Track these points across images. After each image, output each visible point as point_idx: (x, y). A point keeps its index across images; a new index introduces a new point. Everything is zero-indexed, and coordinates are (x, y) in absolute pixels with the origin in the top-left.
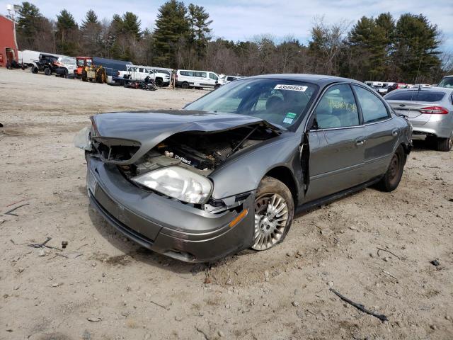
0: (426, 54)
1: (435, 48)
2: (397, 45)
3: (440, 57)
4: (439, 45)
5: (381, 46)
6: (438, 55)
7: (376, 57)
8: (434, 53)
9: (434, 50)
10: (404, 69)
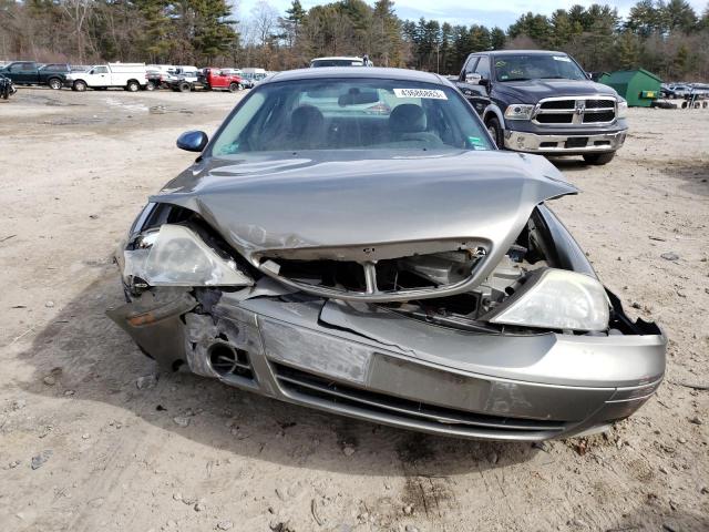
0: (218, 24)
1: (228, 14)
2: (178, 8)
3: (236, 29)
4: (231, 10)
5: (156, 8)
6: (233, 26)
7: (153, 25)
8: (228, 22)
9: (227, 18)
10: (196, 45)
